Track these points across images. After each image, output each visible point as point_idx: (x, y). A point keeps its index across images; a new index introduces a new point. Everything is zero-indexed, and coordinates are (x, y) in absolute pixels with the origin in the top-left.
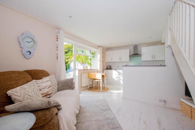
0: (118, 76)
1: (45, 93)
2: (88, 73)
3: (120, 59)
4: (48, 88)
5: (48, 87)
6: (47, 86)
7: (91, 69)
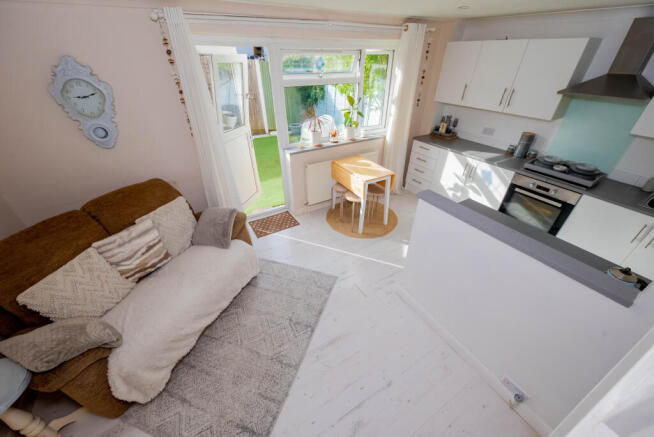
0: (461, 184)
1: (132, 270)
2: (330, 162)
3: (508, 95)
4: (143, 254)
5: (144, 250)
6: (139, 250)
7: (354, 141)
